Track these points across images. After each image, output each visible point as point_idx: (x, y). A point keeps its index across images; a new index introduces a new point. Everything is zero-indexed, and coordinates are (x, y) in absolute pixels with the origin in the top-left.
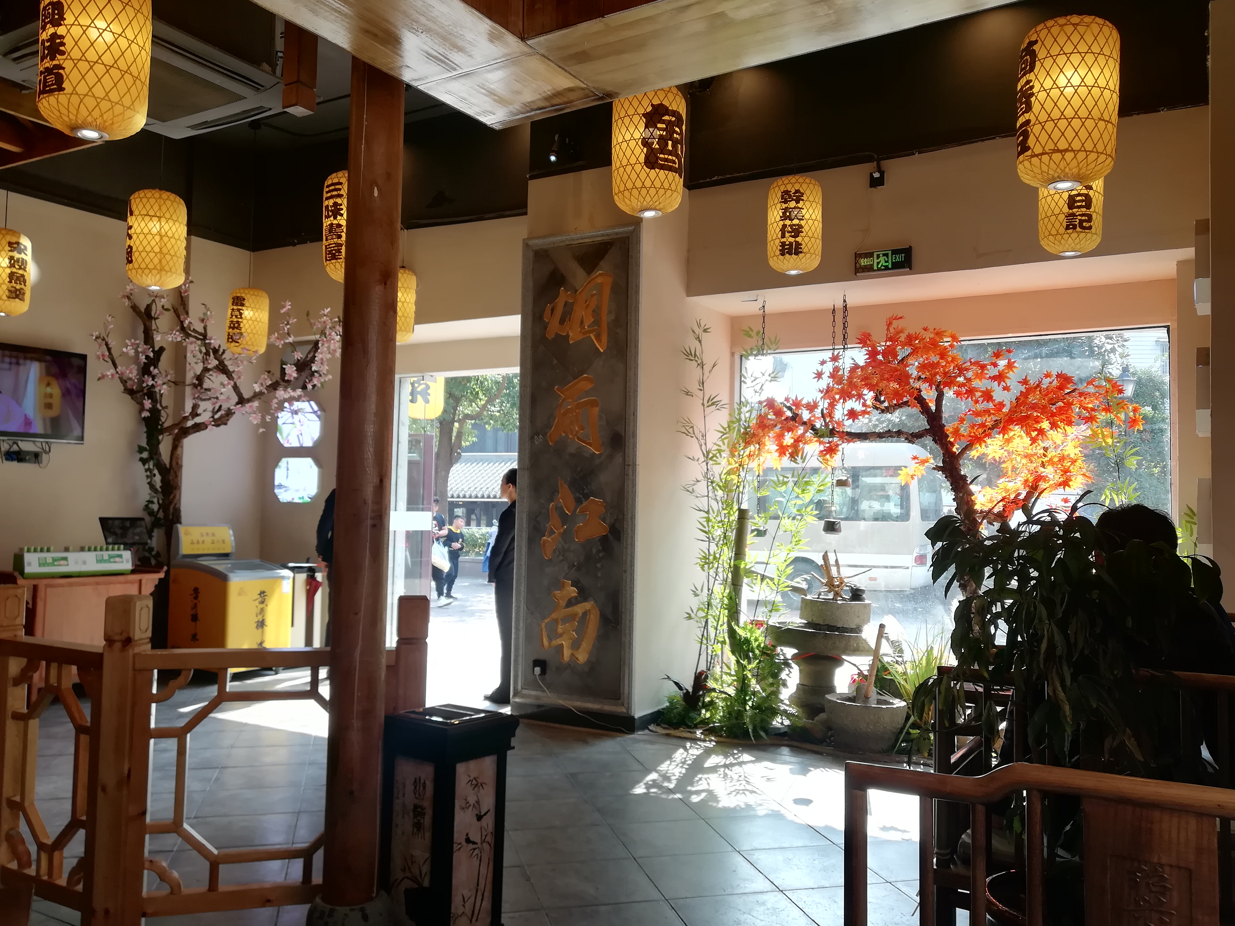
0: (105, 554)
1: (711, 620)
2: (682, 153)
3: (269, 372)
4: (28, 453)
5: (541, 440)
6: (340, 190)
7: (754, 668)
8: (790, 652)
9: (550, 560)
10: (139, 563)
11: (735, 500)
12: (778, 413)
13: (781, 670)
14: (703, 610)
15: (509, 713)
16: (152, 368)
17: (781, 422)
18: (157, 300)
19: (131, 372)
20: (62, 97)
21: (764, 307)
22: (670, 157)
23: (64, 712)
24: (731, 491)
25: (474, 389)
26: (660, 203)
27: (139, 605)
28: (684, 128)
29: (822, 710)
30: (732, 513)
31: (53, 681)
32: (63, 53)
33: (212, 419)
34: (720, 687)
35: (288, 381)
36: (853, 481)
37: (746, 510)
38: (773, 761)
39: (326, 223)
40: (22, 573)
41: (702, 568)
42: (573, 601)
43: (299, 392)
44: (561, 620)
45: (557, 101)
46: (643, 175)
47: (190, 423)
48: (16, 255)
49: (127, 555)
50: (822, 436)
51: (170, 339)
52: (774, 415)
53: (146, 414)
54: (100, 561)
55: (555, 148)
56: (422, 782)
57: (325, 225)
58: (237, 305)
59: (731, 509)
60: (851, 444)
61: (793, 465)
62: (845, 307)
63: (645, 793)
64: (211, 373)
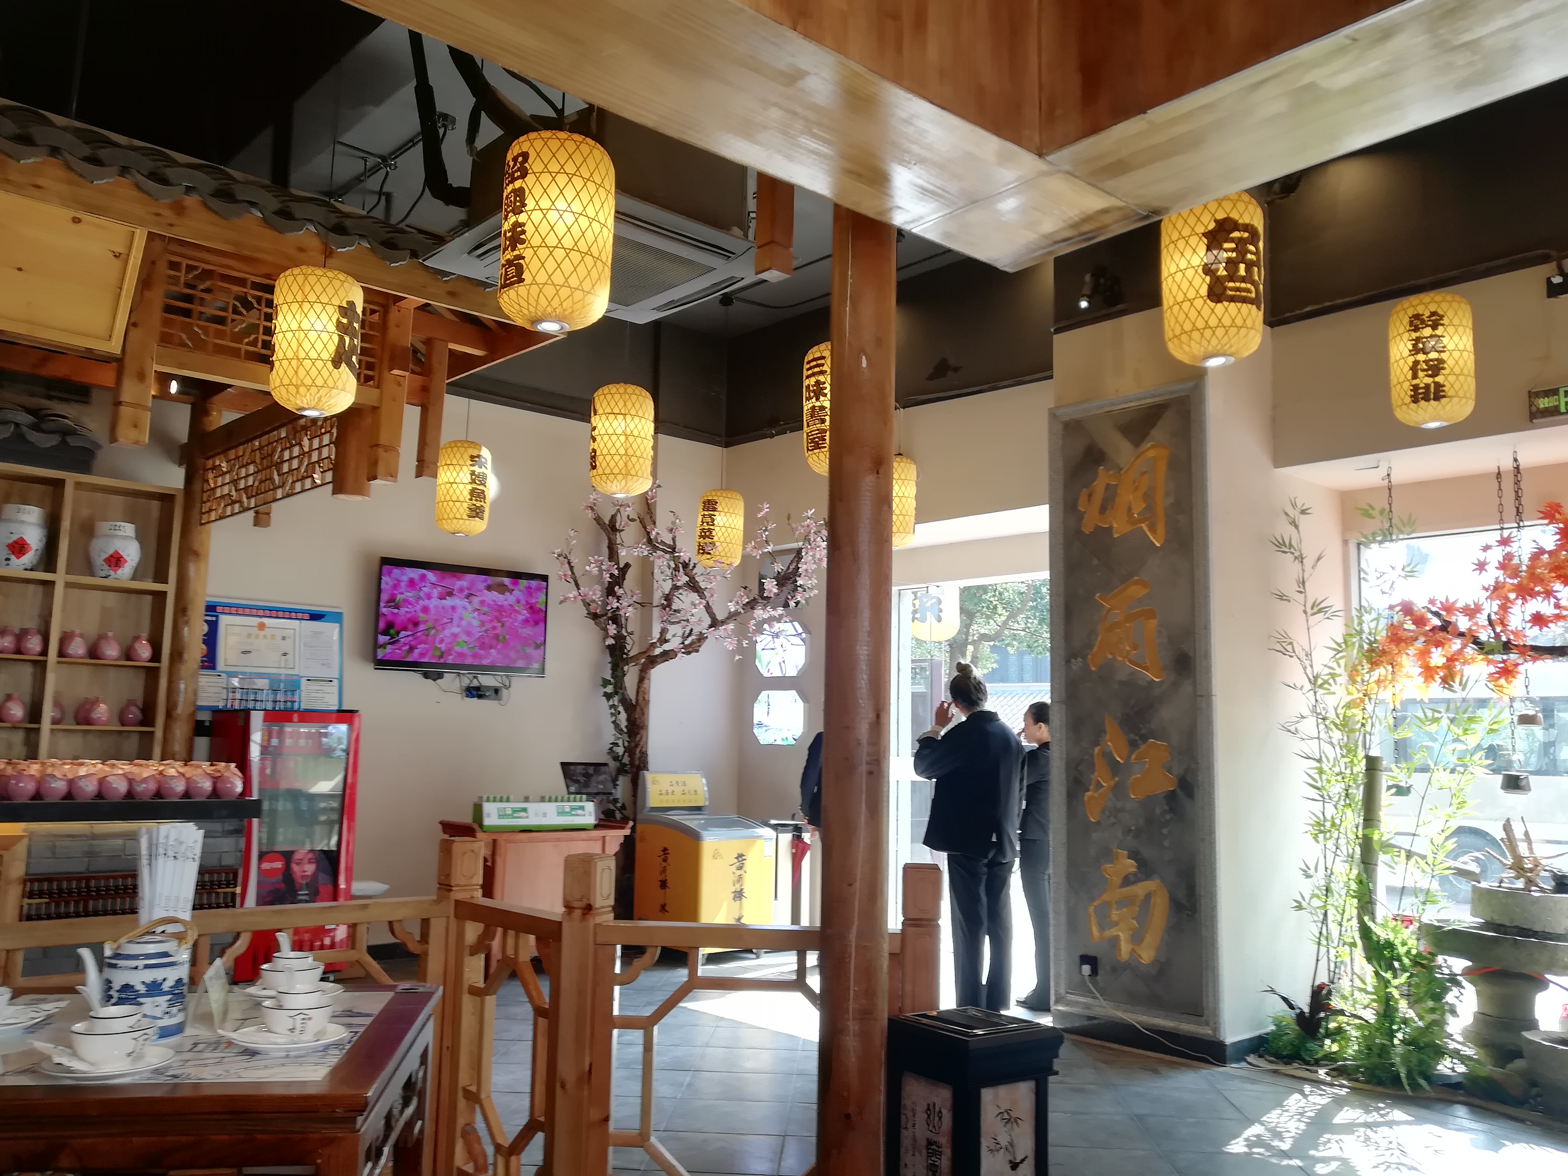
0: (567, 806)
1: (1331, 912)
2: (1260, 279)
3: (745, 588)
4: (488, 688)
5: (1081, 664)
6: (823, 365)
7: (1402, 984)
8: (1458, 964)
9: (1098, 823)
10: (602, 817)
11: (1360, 743)
12: (1420, 621)
13: (1446, 990)
14: (1318, 897)
15: (1051, 1025)
16: (616, 588)
17: (1425, 634)
18: (622, 509)
19: (594, 594)
20: (521, 289)
21: (1389, 475)
22: (1243, 285)
23: (521, 990)
24: (1352, 731)
25: (991, 602)
26: (1231, 346)
27: (600, 865)
28: (1261, 244)
29: (1517, 1054)
30: (1356, 761)
31: (510, 952)
32: (523, 242)
33: (682, 646)
34: (1352, 1009)
35: (768, 598)
36: (1545, 717)
37: (1377, 757)
38: (1443, 1124)
39: (807, 406)
40: (481, 826)
41: (1316, 838)
42: (1132, 878)
43: (780, 611)
44: (1116, 902)
45: (1086, 228)
46: (1206, 312)
47: (657, 651)
48: (476, 469)
49: (590, 806)
50: (1491, 652)
51: (636, 554)
52: (1413, 624)
53: (610, 641)
54: (561, 813)
55: (1087, 290)
56: (937, 1109)
57: (805, 408)
58: (708, 510)
59: (1355, 756)
60: (1539, 663)
61: (1447, 694)
62: (1517, 468)
63: (1246, 1153)
64: (681, 591)
